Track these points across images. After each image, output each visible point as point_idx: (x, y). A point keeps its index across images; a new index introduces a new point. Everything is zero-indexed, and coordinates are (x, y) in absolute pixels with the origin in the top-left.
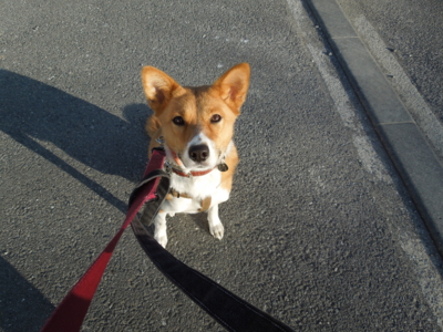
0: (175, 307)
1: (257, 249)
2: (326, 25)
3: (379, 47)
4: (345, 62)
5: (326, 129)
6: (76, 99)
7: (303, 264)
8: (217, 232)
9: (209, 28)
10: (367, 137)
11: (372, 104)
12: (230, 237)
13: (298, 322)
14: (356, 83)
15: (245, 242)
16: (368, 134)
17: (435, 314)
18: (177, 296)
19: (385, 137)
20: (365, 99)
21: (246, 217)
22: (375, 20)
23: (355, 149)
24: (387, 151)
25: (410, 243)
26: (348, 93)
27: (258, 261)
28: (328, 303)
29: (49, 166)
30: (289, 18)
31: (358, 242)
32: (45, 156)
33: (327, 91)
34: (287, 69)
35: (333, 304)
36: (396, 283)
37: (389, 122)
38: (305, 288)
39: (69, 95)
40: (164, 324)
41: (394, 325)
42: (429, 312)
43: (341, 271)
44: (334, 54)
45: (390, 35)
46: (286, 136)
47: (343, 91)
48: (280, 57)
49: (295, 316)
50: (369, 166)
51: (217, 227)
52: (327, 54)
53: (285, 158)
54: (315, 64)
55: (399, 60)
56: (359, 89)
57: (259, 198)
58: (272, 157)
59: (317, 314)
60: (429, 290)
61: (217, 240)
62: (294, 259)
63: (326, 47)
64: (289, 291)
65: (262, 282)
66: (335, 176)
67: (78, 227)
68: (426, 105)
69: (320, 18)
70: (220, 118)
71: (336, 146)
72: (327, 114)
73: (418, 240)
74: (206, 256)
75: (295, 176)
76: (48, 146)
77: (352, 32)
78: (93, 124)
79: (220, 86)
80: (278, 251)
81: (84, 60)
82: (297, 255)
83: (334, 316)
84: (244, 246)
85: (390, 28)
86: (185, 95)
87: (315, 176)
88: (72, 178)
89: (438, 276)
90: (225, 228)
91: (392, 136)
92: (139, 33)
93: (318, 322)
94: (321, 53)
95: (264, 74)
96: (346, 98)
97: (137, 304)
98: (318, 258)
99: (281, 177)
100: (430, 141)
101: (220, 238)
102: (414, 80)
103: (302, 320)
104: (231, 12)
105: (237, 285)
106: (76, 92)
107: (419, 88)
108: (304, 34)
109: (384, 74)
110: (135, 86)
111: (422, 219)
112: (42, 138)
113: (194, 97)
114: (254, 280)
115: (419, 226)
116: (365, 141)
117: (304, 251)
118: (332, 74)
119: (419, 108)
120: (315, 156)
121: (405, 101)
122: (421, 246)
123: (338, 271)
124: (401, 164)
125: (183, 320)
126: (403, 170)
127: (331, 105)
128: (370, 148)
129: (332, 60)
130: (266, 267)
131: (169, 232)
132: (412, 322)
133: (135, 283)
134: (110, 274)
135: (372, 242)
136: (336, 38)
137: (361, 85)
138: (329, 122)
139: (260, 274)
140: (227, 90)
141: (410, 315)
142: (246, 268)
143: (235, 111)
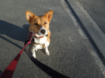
0: (39, 73)
1: (58, 57)
2: (70, 4)
3: (82, 9)
4: (75, 12)
5: (72, 28)
6: (10, 24)
7: (69, 59)
8: (48, 54)
9: (42, 6)
10: (81, 29)
11: (82, 21)
12: (51, 54)
13: (69, 73)
14: (78, 17)
15: (55, 55)
16: (81, 28)
17: (100, 68)
18: (39, 70)
19: (85, 29)
20: (80, 20)
21: (55, 49)
22: (81, 2)
23: (79, 32)
24: (86, 32)
25: (93, 53)
26: (76, 19)
27: (58, 60)
28: (76, 68)
29: (4, 41)
30: (61, 3)
31: (81, 53)
32: (3, 38)
33: (71, 19)
34: (61, 14)
35: (77, 68)
36: (91, 62)
37: (86, 25)
38: (70, 65)
39: (8, 23)
40: (37, 77)
41: (91, 71)
42: (99, 68)
43: (78, 60)
44: (72, 10)
45: (84, 6)
46: (63, 30)
47: (75, 19)
48: (60, 12)
49: (68, 72)
50: (82, 36)
51: (48, 52)
52: (71, 11)
53: (63, 35)
54: (68, 13)
55: (87, 11)
56: (78, 18)
57: (57, 45)
58: (60, 35)
59: (73, 71)
60: (98, 63)
61: (48, 55)
62: (67, 58)
63: (70, 9)
64: (66, 66)
65: (60, 65)
66: (75, 38)
67: (13, 55)
68: (94, 21)
69: (68, 2)
70: (46, 23)
71: (74, 31)
72: (72, 24)
73: (95, 52)
74: (46, 60)
75: (65, 39)
76: (3, 36)
77: (76, 5)
78: (15, 30)
79: (46, 16)
80: (63, 57)
81: (11, 14)
82: (67, 57)
83: (77, 71)
84: (55, 56)
85: (84, 4)
86: (37, 18)
87: (70, 39)
88: (10, 43)
89: (100, 59)
90: (50, 52)
91: (87, 28)
92: (25, 7)
93: (74, 73)
94: (69, 10)
95: (56, 16)
96: (76, 21)
97: (29, 73)
98: (72, 58)
99: (62, 40)
100: (95, 29)
101: (49, 55)
102: (91, 16)
103: (70, 73)
104: (47, 2)
105: (54, 66)
106: (10, 22)
107: (92, 17)
108: (65, 6)
109: (84, 15)
110: (25, 20)
111: (95, 47)
112: (2, 34)
113: (39, 18)
114: (58, 64)
115: (95, 48)
116: (81, 30)
117: (69, 56)
118: (72, 15)
119: (92, 22)
120: (70, 34)
121: (89, 20)
122: (95, 53)
123: (77, 60)
124: (89, 35)
125: (41, 76)
126: (90, 36)
127: (72, 22)
128: (82, 32)
129: (72, 12)
130: (60, 61)
131: (36, 55)
132: (95, 70)
133: (29, 68)
134: (22, 66)
135: (84, 53)
136: (72, 7)
137: (79, 17)
138: (72, 26)
139: (59, 63)
140: (47, 17)
141: (94, 69)
142: (56, 62)
143: (49, 22)
